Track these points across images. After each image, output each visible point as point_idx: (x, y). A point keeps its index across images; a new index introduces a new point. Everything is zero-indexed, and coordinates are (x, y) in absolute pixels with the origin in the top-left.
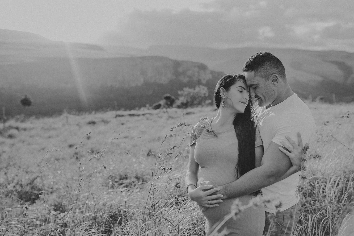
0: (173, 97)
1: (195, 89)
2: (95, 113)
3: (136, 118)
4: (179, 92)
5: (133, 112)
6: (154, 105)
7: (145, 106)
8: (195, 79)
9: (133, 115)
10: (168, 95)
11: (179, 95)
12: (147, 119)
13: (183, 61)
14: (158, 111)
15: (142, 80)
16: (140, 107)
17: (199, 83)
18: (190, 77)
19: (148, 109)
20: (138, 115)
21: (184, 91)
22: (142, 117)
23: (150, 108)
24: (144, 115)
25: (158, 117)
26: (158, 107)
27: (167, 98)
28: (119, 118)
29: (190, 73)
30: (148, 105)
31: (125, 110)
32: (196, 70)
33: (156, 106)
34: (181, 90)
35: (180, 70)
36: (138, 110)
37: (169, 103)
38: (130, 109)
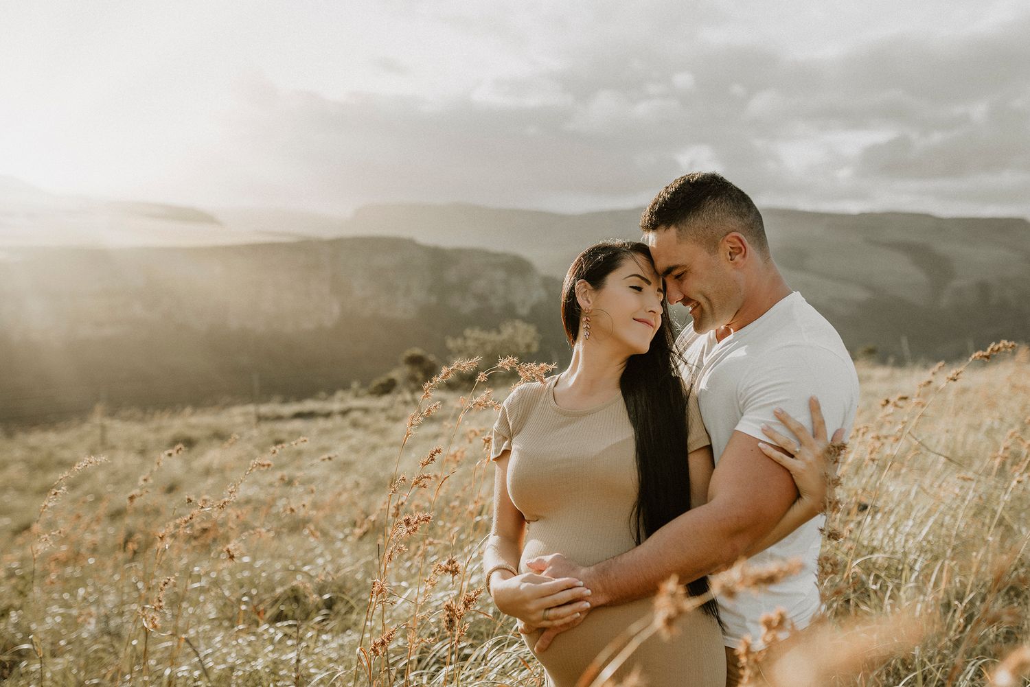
0: (432, 358)
1: (499, 332)
2: (192, 414)
3: (321, 423)
4: (451, 344)
5: (309, 405)
6: (376, 382)
7: (346, 387)
8: (496, 303)
9: (310, 415)
10: (417, 351)
11: (449, 352)
12: (355, 425)
13: (460, 252)
14: (385, 401)
15: (336, 310)
16: (331, 392)
17: (510, 313)
18: (482, 298)
19: (357, 396)
20: (328, 415)
21: (465, 338)
22: (338, 420)
23: (362, 392)
24: (344, 413)
25: (389, 418)
26: (388, 388)
27: (415, 361)
28: (266, 427)
29: (481, 285)
30: (355, 385)
31: (285, 401)
32: (500, 275)
33: (382, 385)
34: (455, 337)
35: (452, 275)
36: (326, 399)
37: (420, 375)
38: (300, 398)
